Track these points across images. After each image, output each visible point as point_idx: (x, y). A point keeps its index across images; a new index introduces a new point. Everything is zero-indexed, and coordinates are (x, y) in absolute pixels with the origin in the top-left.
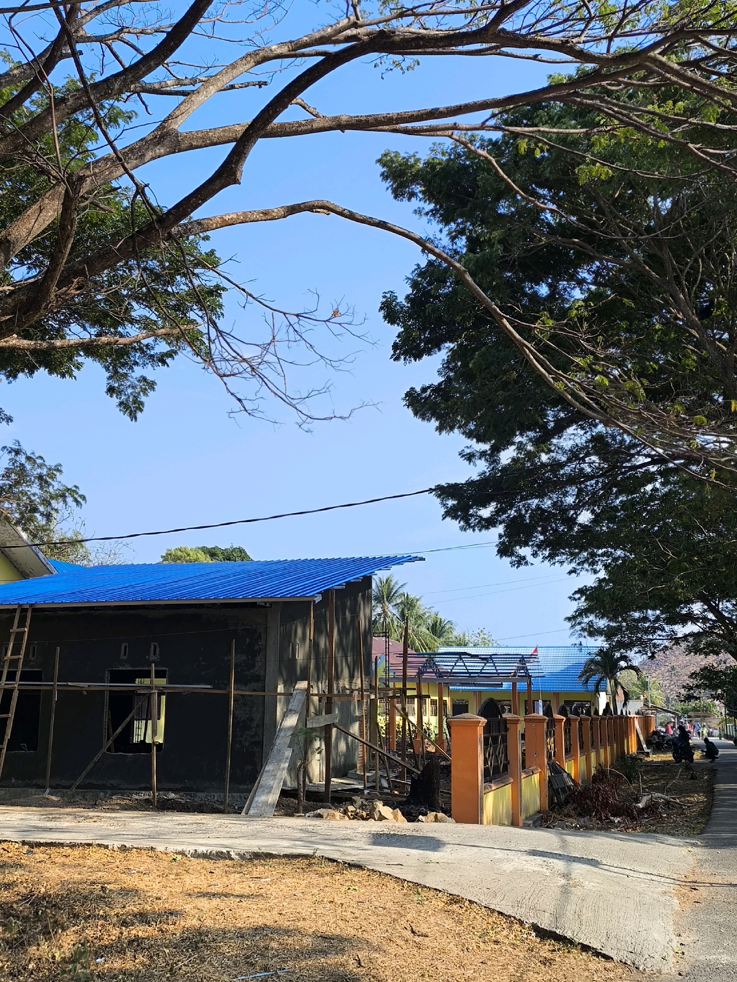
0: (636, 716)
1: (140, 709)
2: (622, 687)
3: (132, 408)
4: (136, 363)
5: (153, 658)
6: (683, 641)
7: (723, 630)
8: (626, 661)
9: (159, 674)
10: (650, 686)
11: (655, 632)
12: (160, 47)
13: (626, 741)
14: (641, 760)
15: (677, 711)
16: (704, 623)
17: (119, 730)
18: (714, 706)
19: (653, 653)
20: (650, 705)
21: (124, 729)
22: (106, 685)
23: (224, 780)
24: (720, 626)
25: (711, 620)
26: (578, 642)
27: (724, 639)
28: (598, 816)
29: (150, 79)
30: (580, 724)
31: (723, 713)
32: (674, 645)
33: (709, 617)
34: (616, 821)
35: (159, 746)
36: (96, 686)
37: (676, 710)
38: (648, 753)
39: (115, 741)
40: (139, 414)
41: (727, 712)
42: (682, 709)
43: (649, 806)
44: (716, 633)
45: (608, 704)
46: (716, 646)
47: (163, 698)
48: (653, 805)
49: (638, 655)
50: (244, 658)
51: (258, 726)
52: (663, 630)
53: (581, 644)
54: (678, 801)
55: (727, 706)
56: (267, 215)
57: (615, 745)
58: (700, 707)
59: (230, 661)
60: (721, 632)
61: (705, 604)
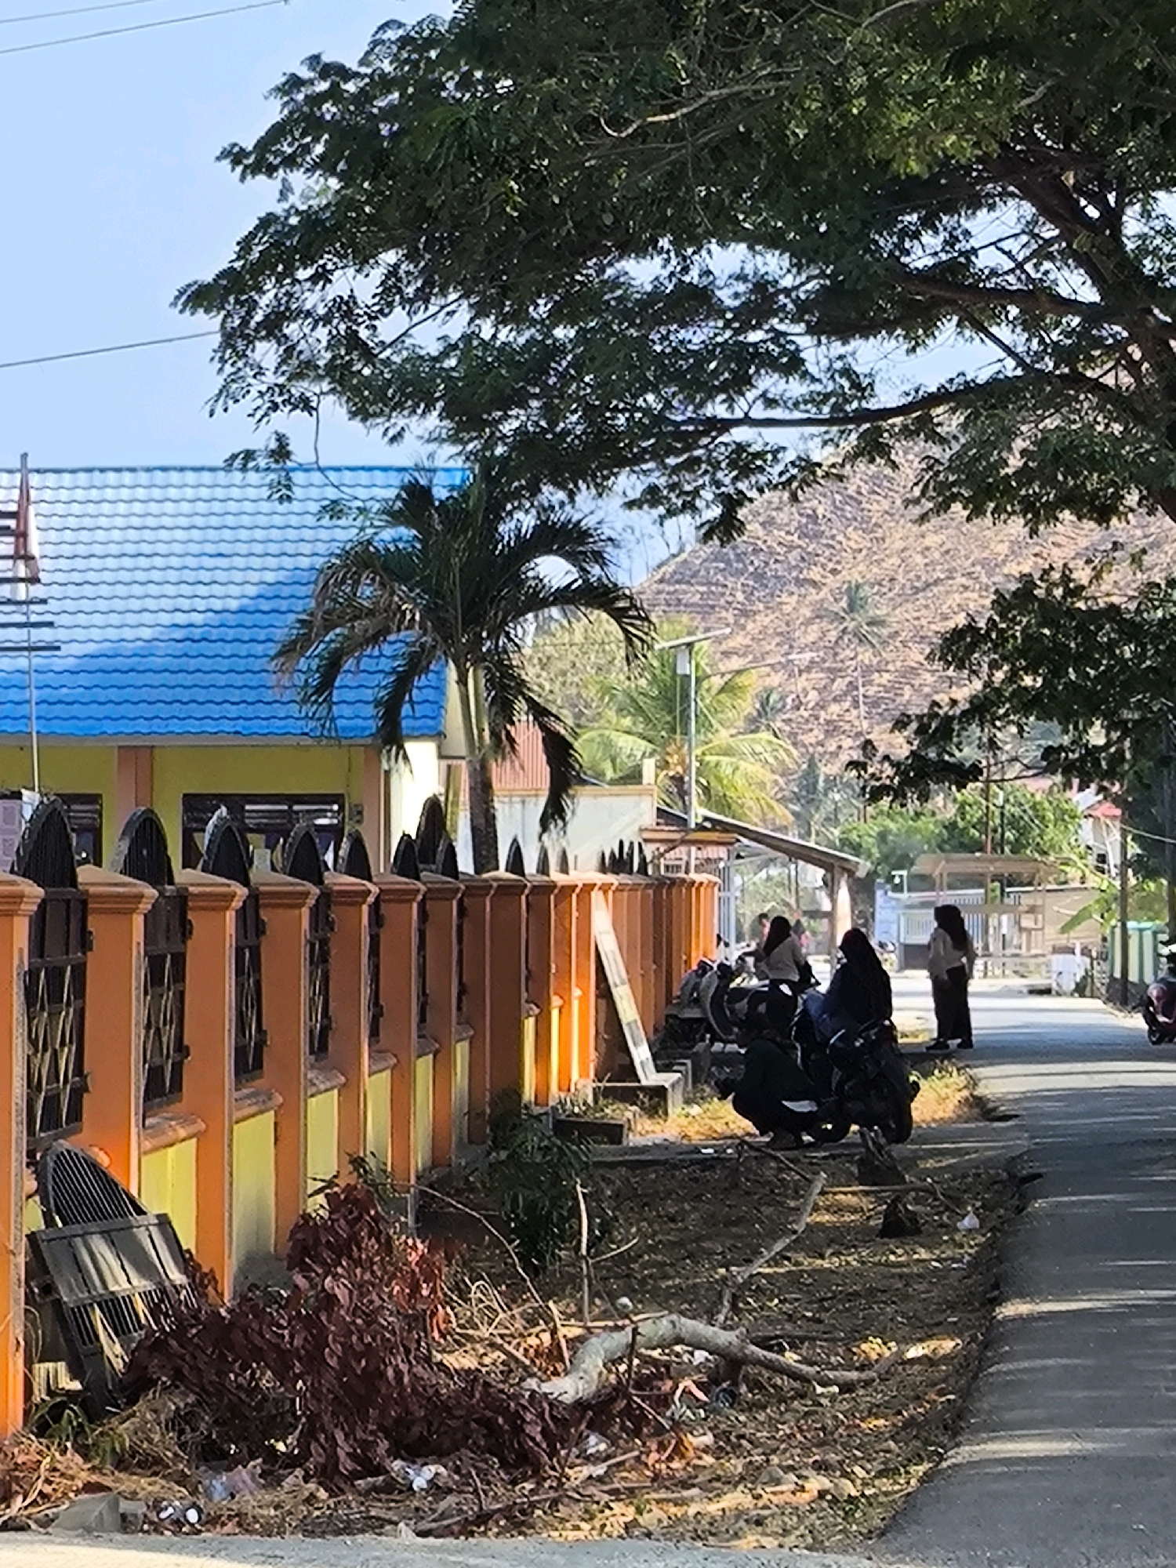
0: (600, 878)
2: (539, 712)
6: (907, 433)
7: (1133, 367)
8: (572, 557)
10: (700, 702)
11: (740, 383)
13: (529, 1025)
14: (614, 1133)
15: (857, 849)
16: (1031, 324)
18: (1065, 816)
19: (732, 503)
20: (698, 812)
24: (1121, 345)
25: (1071, 305)
26: (261, 440)
27: (1140, 419)
28: (317, 1457)
30: (251, 922)
31: (1114, 859)
32: (852, 457)
33: (1064, 291)
34: (419, 1483)
37: (846, 843)
38: (659, 1092)
41: (1134, 849)
42: (882, 837)
43: (619, 1390)
44: (1097, 386)
45: (434, 813)
46: (1096, 463)
48: (642, 1383)
49: (646, 517)
52: (793, 365)
53: (281, 452)
54: (790, 1358)
55: (1134, 813)
57: (461, 1050)
58: (982, 824)
60: (1126, 379)
61: (1046, 211)
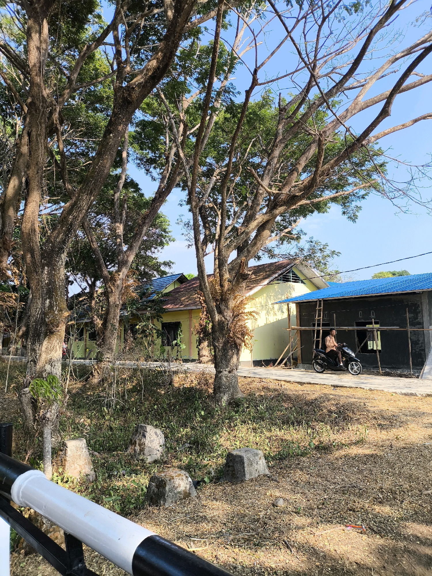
1: (370, 336)
3: (353, 218)
4: (353, 201)
5: (372, 317)
9: (376, 323)
12: (350, 70)
17: (362, 344)
21: (364, 344)
22: (355, 328)
23: (409, 364)
29: (347, 85)
35: (380, 351)
36: (350, 328)
39: (361, 349)
40: (356, 220)
47: (379, 332)
50: (412, 315)
51: (422, 343)
56: (404, 126)
59: (406, 317)
